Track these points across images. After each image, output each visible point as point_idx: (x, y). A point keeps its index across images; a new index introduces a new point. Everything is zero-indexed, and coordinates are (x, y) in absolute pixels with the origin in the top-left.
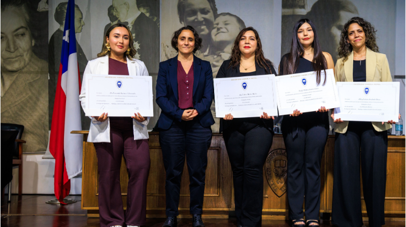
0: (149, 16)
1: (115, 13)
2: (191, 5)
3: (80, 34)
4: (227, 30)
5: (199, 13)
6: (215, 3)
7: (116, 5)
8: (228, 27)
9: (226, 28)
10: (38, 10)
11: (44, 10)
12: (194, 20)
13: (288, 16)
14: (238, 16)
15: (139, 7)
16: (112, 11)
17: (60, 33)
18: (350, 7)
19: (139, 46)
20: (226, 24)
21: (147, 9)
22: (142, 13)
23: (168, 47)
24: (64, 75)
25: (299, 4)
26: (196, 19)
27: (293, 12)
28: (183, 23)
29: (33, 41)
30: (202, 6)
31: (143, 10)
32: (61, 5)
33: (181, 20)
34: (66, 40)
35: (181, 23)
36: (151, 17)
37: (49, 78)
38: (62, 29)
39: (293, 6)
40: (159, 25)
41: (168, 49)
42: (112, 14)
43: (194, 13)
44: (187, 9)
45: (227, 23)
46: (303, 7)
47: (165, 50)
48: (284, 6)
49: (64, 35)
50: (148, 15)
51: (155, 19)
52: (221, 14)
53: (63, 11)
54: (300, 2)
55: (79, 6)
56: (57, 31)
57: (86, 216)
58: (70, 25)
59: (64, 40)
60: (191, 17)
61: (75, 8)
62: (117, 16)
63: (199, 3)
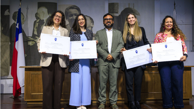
1: (38, 16)
2: (70, 12)
3: (24, 25)
5: (74, 16)
6: (80, 11)
7: (39, 13)
10: (5, 15)
11: (7, 15)
12: (72, 19)
14: (90, 16)
15: (49, 13)
16: (37, 15)
17: (14, 25)
22: (50, 16)
24: (16, 43)
25: (116, 12)
26: (73, 18)
27: (113, 15)
29: (3, 28)
30: (75, 13)
32: (15, 13)
34: (17, 28)
35: (66, 20)
37: (10, 44)
38: (16, 23)
39: (113, 12)
42: (37, 16)
43: (72, 15)
44: (69, 14)
46: (117, 13)
48: (110, 12)
49: (17, 25)
53: (16, 15)
55: (23, 13)
56: (13, 24)
57: (27, 104)
58: (19, 21)
59: (16, 28)
60: (71, 17)
61: (21, 14)
62: (39, 17)
63: (74, 11)
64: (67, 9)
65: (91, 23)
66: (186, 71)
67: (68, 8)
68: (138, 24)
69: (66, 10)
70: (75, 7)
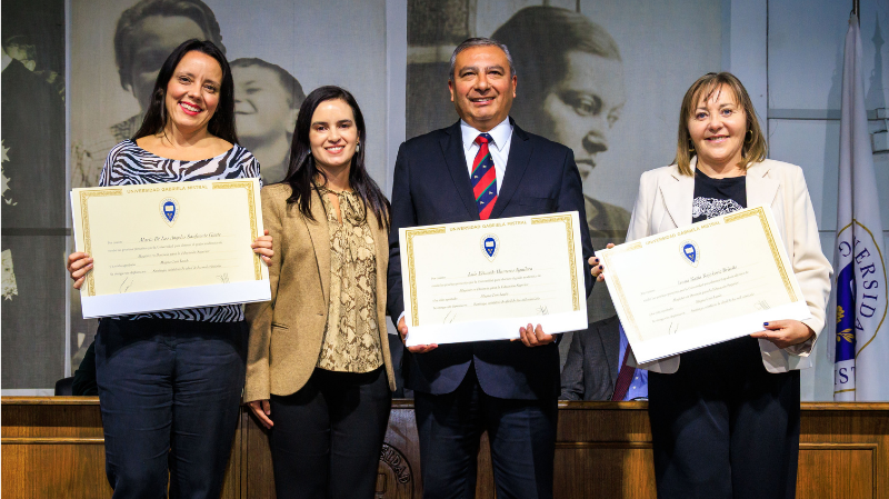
0: (36, 69)
4: (253, 106)
6: (218, 30)
8: (256, 98)
9: (250, 102)
13: (424, 65)
14: (282, 67)
15: (5, 44)
18: (597, 39)
19: (8, 154)
20: (251, 91)
21: (29, 51)
22: (14, 61)
23: (89, 155)
25: (454, 32)
27: (438, 54)
28: (130, 87)
31: (19, 54)
33: (126, 79)
35: (125, 88)
36: (40, 72)
39: (436, 38)
40: (64, 94)
41: (89, 159)
44: (141, 50)
45: (253, 86)
47: (80, 165)
48: (414, 38)
50: (31, 66)
51: (53, 76)
52: (237, 62)
54: (456, 27)
60: (152, 69)
63: (175, 29)
64: (131, 17)
65: (291, 107)
66: (880, 437)
67: (135, 8)
68: (609, 117)
69: (120, 24)
70: (183, 5)
